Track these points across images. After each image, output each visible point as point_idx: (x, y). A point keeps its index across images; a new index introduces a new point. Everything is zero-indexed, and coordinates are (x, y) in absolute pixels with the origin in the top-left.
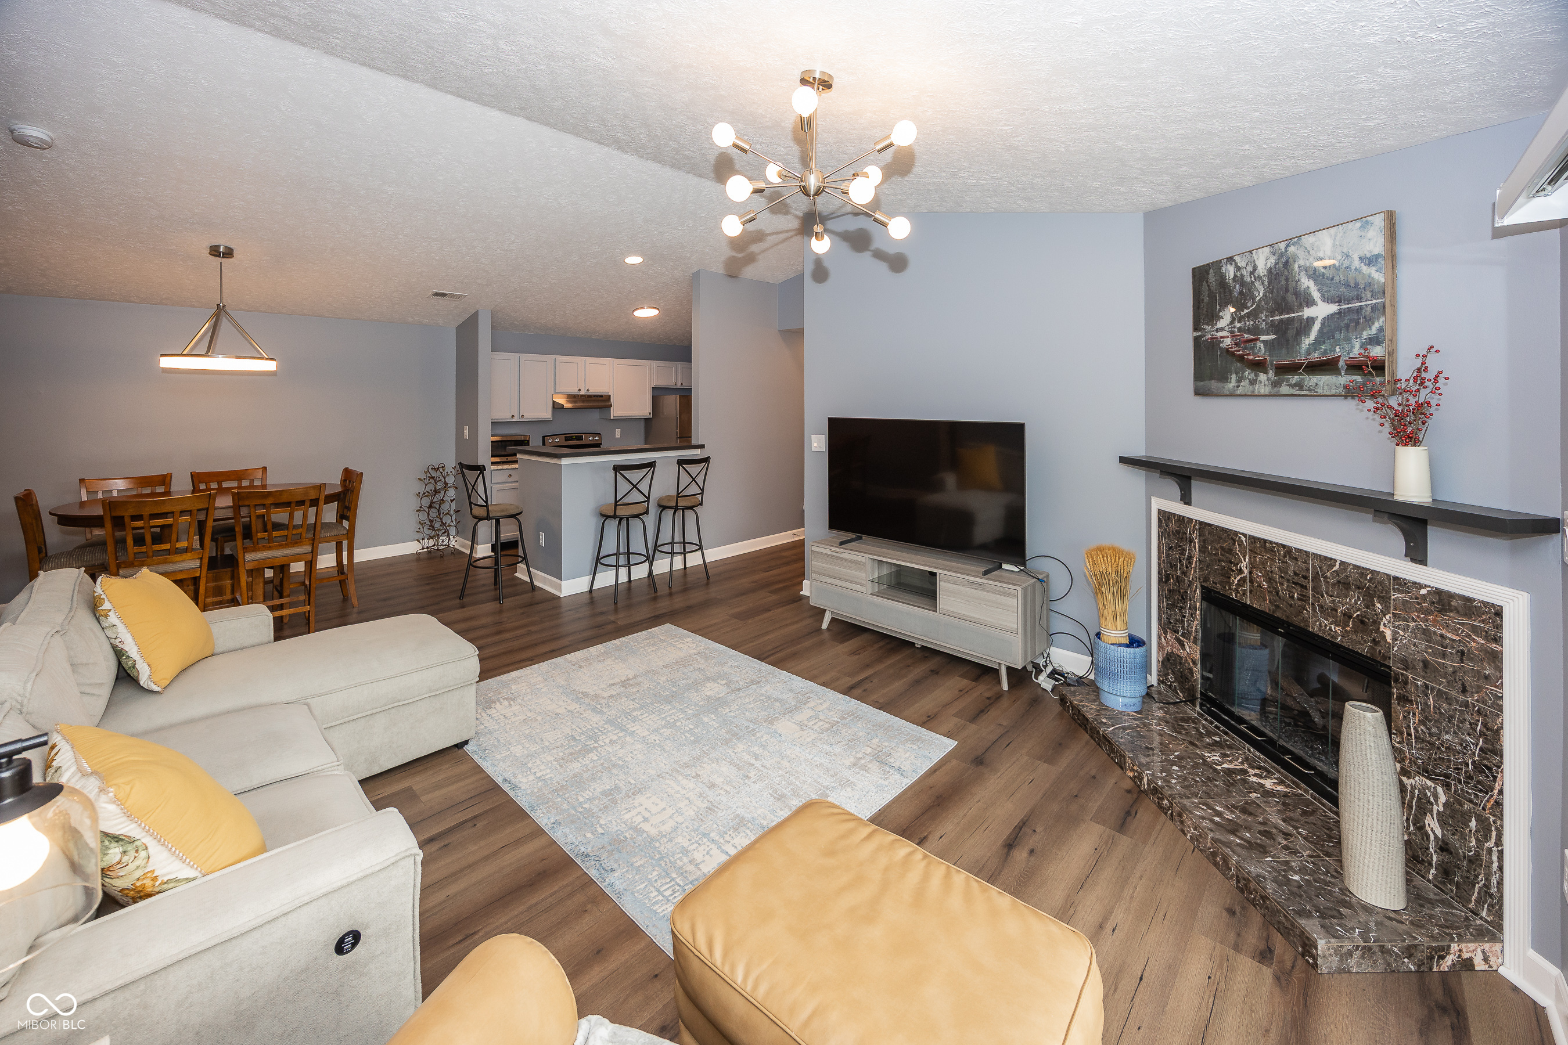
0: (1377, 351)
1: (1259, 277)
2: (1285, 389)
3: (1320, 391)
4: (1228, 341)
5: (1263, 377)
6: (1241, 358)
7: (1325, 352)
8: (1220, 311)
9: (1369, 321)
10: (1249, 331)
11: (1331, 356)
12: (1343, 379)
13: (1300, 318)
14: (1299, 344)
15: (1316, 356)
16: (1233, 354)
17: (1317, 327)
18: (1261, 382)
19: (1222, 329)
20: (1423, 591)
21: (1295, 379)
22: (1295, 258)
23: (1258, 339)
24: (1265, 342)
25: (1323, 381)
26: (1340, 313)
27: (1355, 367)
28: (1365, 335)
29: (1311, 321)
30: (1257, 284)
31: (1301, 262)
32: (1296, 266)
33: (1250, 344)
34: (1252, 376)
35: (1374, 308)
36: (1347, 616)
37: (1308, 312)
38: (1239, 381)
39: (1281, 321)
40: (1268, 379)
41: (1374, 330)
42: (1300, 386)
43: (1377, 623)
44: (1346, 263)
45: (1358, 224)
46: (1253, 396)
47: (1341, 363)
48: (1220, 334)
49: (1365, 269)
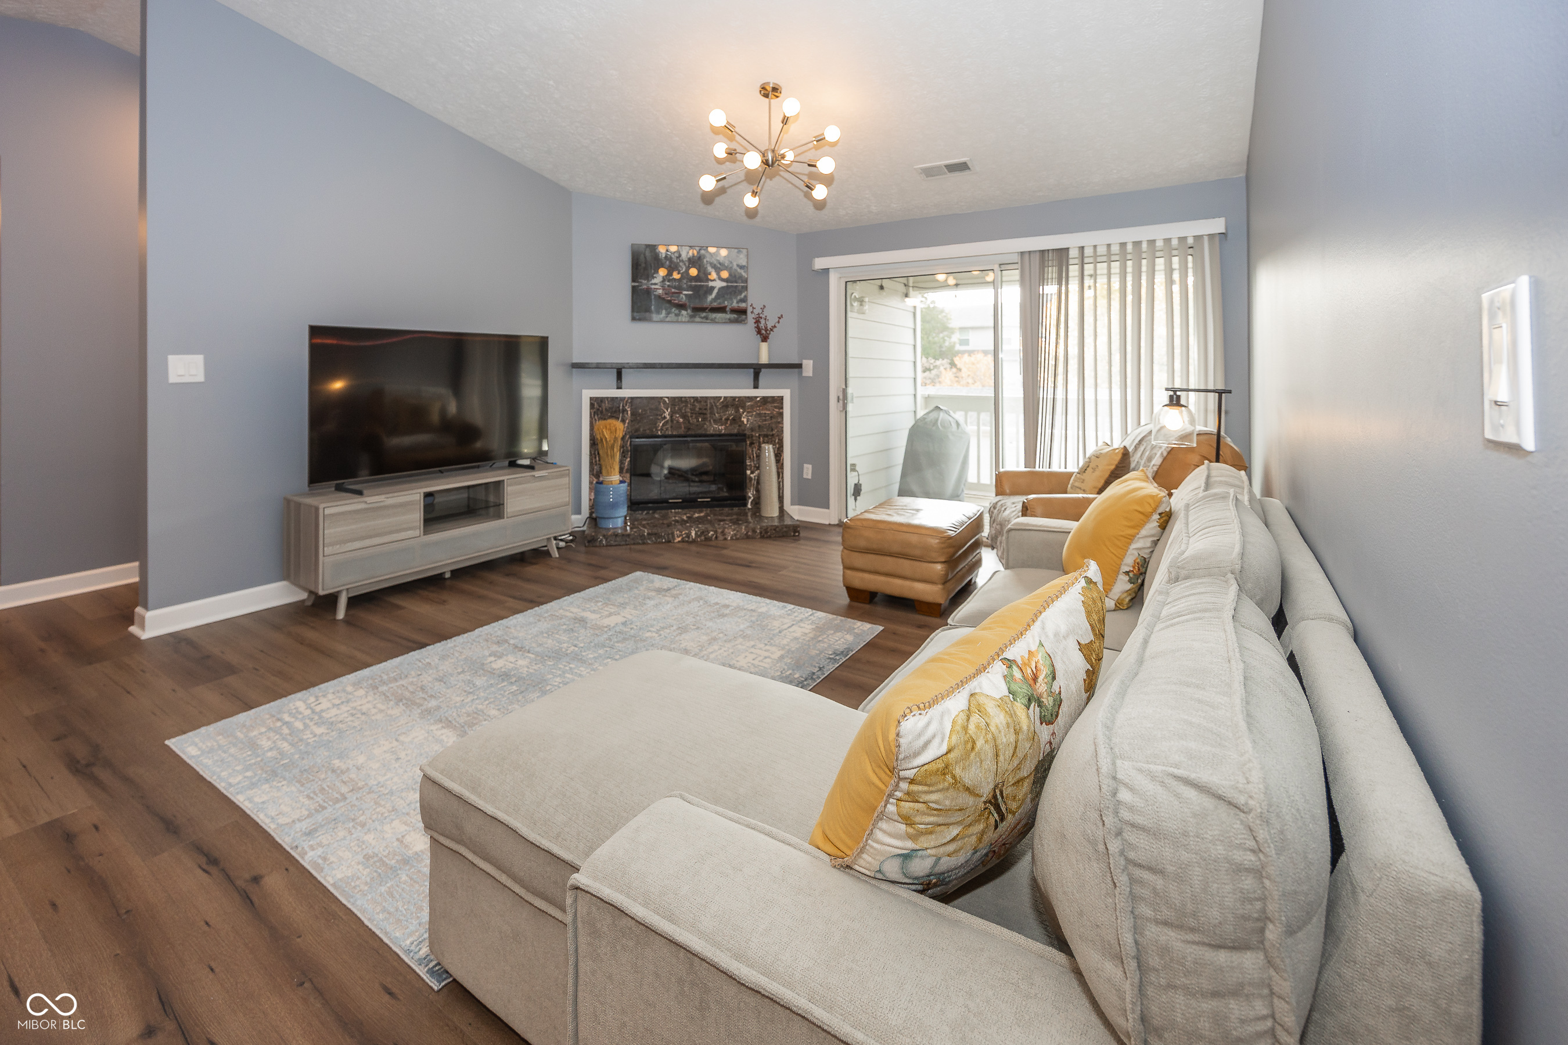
0: (743, 305)
1: (683, 261)
2: (698, 319)
3: (717, 320)
4: (660, 291)
5: (684, 312)
6: (669, 302)
7: (720, 303)
8: (654, 273)
9: (741, 293)
10: (675, 288)
11: (723, 305)
12: (728, 316)
13: (707, 286)
14: (706, 298)
15: (715, 305)
16: (664, 299)
17: (715, 291)
18: (682, 315)
19: (655, 284)
20: (758, 399)
21: (704, 314)
22: (704, 257)
23: (681, 293)
24: (685, 295)
25: (719, 316)
26: (727, 287)
27: (734, 311)
28: (739, 298)
29: (713, 288)
30: (681, 264)
31: (708, 260)
32: (705, 261)
33: (676, 295)
34: (677, 312)
35: (742, 287)
36: (727, 419)
37: (711, 284)
38: (668, 314)
39: (696, 286)
40: (688, 314)
41: (743, 296)
42: (706, 318)
43: (740, 418)
44: (731, 266)
45: (736, 250)
46: (677, 322)
47: (728, 309)
48: (653, 287)
49: (739, 270)
